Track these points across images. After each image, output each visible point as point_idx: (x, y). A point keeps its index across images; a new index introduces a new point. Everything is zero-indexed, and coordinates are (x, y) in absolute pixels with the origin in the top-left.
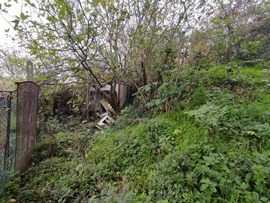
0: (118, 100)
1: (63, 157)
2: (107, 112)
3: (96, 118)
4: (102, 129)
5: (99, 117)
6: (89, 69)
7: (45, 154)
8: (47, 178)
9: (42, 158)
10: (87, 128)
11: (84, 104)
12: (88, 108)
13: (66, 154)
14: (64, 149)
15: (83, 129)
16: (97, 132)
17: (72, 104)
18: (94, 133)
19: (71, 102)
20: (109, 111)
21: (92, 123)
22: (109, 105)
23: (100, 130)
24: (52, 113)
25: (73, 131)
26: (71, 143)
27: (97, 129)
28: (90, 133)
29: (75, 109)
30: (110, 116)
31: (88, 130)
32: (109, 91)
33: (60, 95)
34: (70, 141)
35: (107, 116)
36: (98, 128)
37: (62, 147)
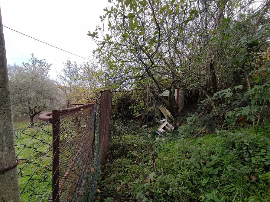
0: (177, 106)
1: (130, 159)
2: (166, 118)
3: (155, 124)
4: (162, 135)
5: (158, 123)
6: (152, 76)
7: (116, 154)
8: (120, 177)
9: (114, 157)
10: (148, 133)
11: (143, 109)
12: (148, 114)
13: (133, 157)
14: (131, 151)
15: (144, 134)
16: (157, 139)
17: (133, 109)
18: (155, 139)
19: (132, 107)
20: (168, 117)
21: (151, 128)
22: (167, 111)
23: (160, 136)
24: (118, 117)
25: (135, 135)
26: (136, 147)
27: (157, 135)
28: (151, 138)
29: (136, 114)
30: (169, 122)
31: (149, 135)
32: (167, 96)
33: (123, 101)
34: (135, 145)
35: (166, 123)
36: (159, 135)
37: (129, 149)
